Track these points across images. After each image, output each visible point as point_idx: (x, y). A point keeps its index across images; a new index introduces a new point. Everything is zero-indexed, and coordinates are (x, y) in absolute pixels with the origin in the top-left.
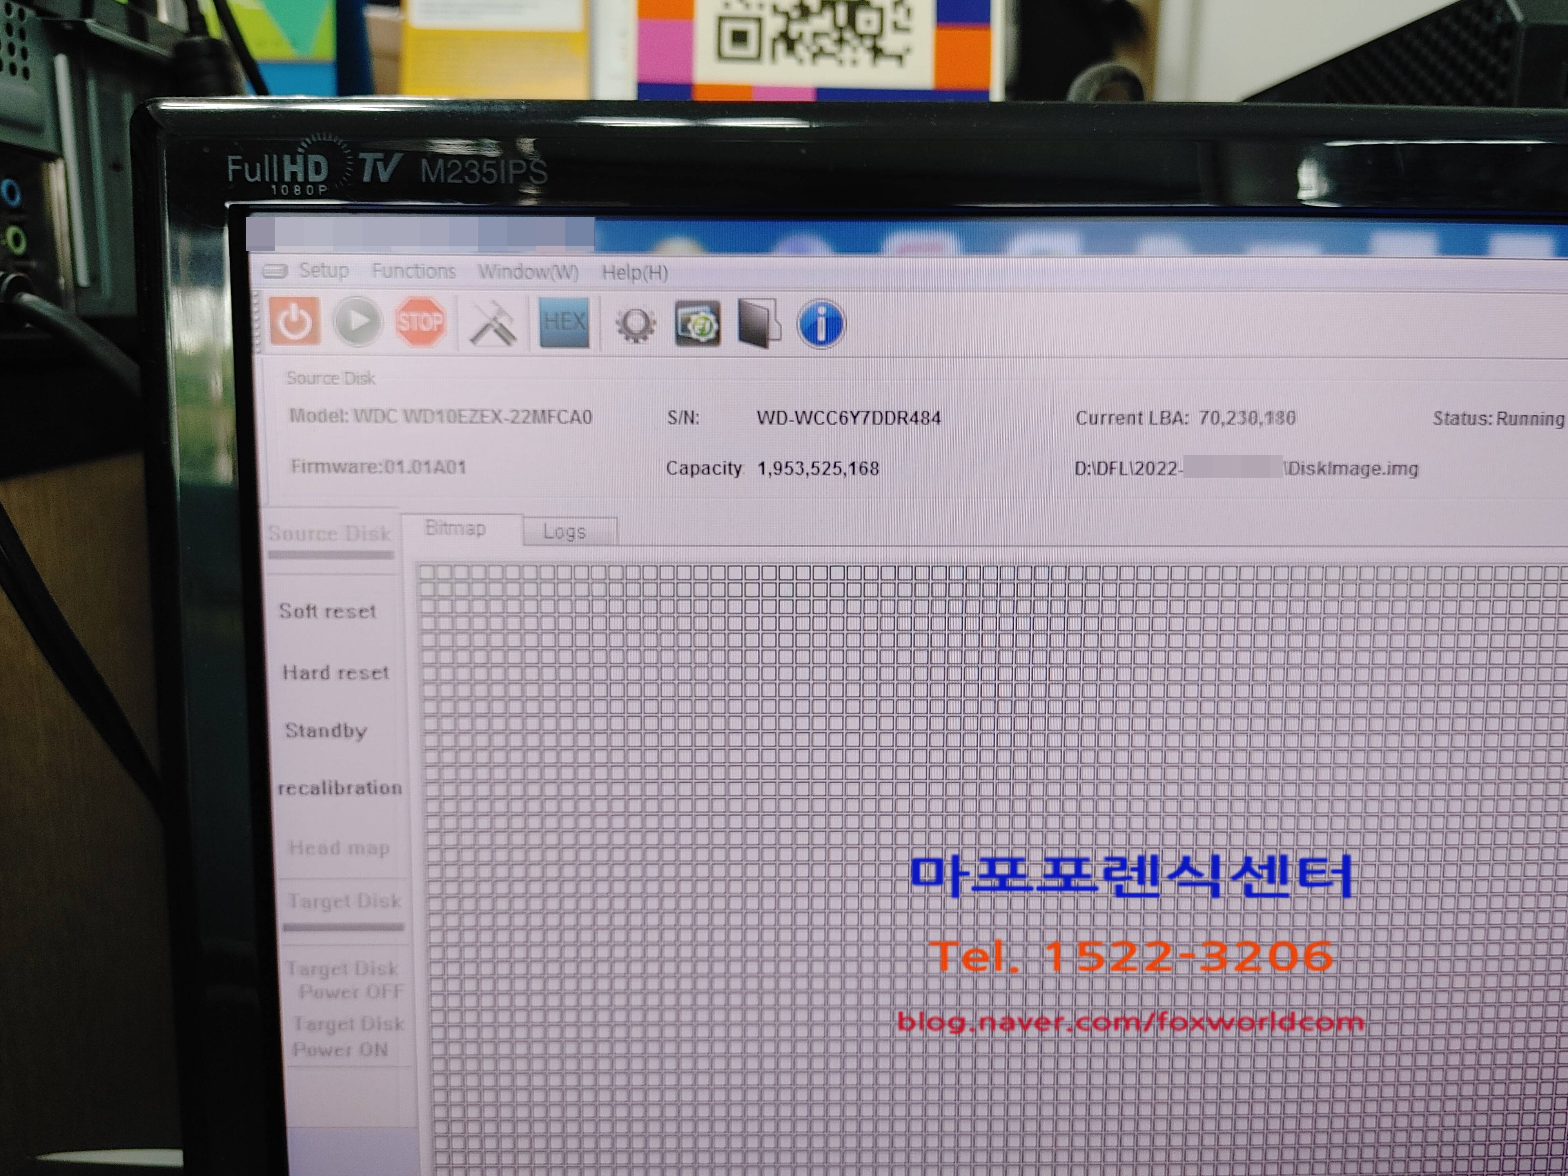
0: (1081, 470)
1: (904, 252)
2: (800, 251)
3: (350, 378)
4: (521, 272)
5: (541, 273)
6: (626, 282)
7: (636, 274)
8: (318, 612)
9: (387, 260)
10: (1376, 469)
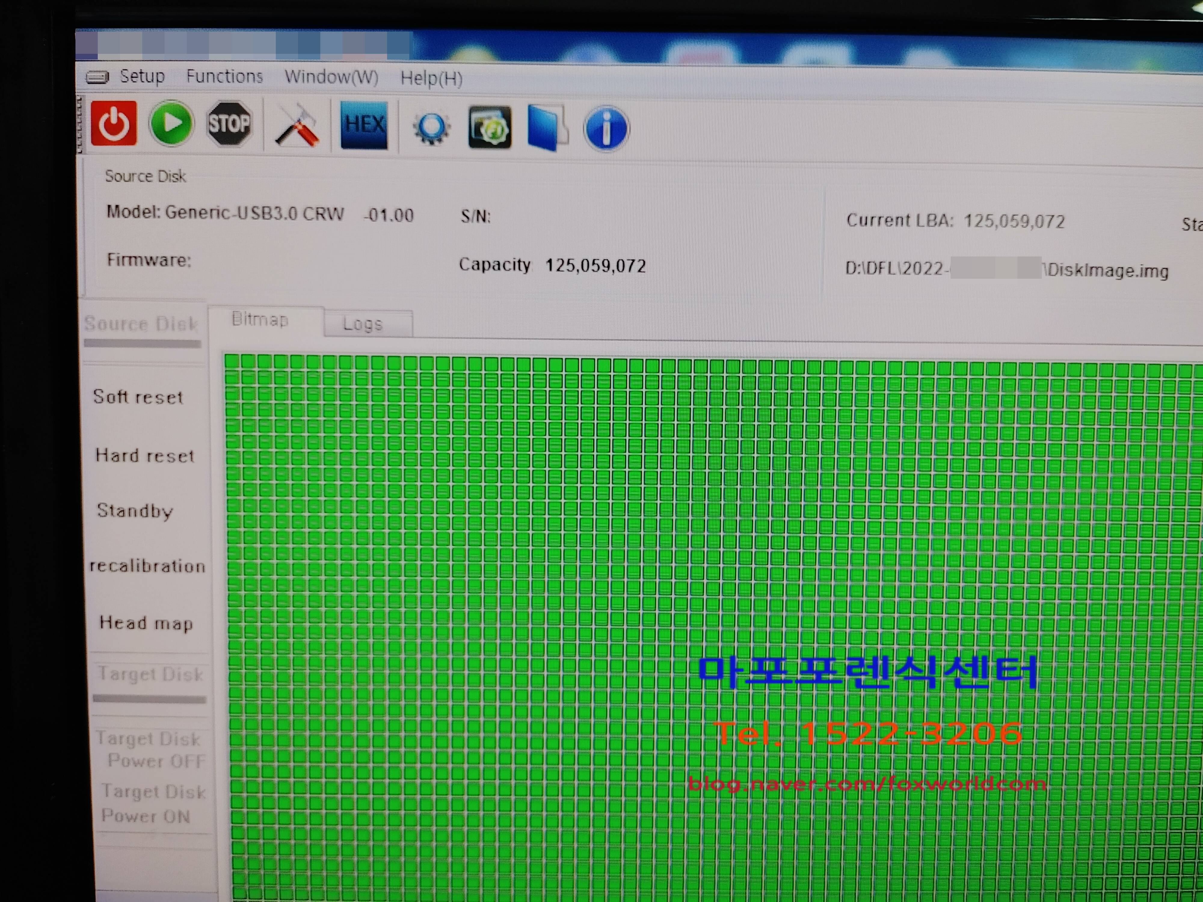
0: (851, 269)
1: (685, 61)
2: (586, 59)
3: (163, 176)
4: (325, 77)
5: (343, 78)
6: (424, 87)
7: (433, 78)
8: (128, 397)
9: (200, 67)
10: (1130, 271)
